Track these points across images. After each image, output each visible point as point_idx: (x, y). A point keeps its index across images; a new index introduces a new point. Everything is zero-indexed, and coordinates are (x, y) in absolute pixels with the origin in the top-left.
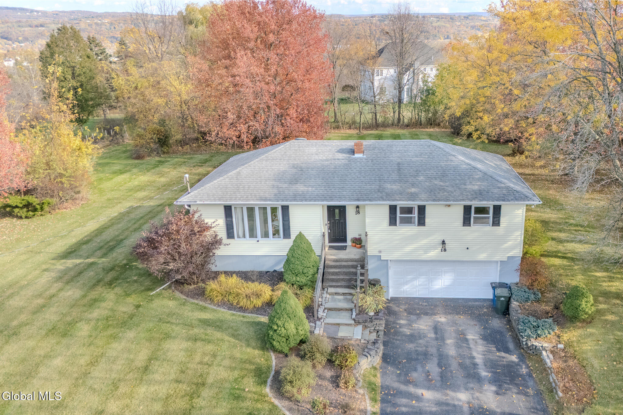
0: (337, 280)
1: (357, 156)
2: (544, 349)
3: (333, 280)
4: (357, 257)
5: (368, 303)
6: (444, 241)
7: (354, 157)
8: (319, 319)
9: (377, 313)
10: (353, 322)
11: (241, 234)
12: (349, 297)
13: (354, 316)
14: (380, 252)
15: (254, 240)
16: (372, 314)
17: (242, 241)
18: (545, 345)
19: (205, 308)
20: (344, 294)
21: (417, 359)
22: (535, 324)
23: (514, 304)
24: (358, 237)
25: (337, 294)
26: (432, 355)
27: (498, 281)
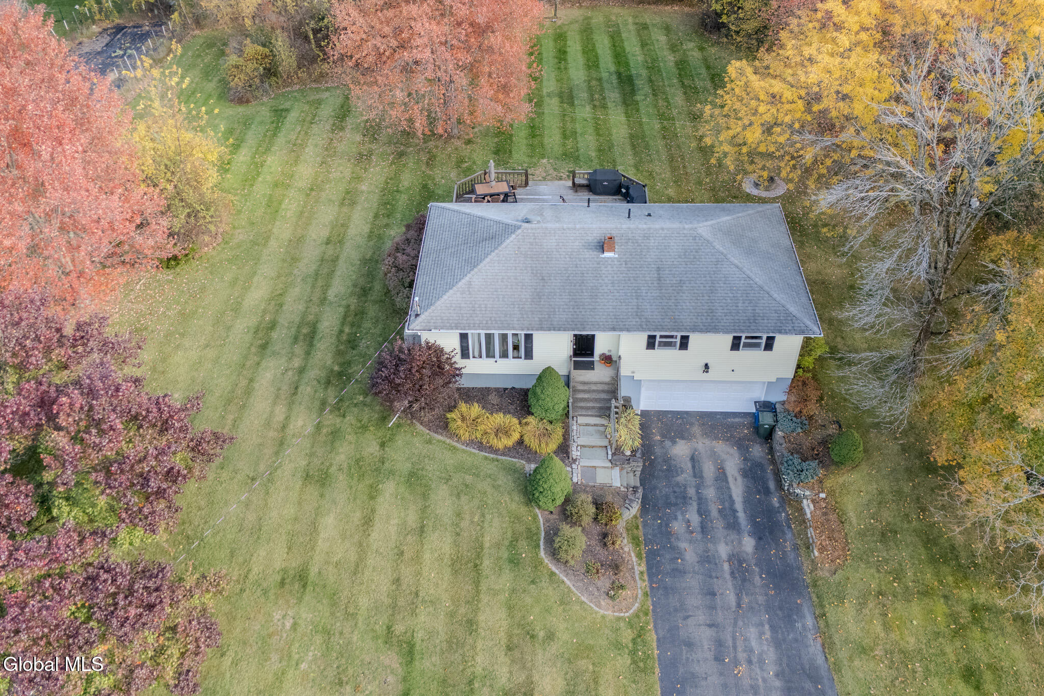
0: (588, 408)
1: (607, 254)
2: (805, 497)
3: (582, 408)
4: (607, 380)
5: (623, 438)
6: (706, 365)
7: (603, 256)
8: (574, 461)
9: (634, 452)
10: (609, 465)
11: (477, 354)
12: (602, 429)
13: (610, 457)
14: (633, 372)
15: (492, 360)
16: (628, 453)
17: (479, 360)
18: (808, 493)
19: (455, 448)
20: (595, 425)
21: (676, 505)
22: (799, 468)
23: (779, 434)
24: (608, 354)
25: (587, 425)
26: (691, 498)
27: (762, 399)
